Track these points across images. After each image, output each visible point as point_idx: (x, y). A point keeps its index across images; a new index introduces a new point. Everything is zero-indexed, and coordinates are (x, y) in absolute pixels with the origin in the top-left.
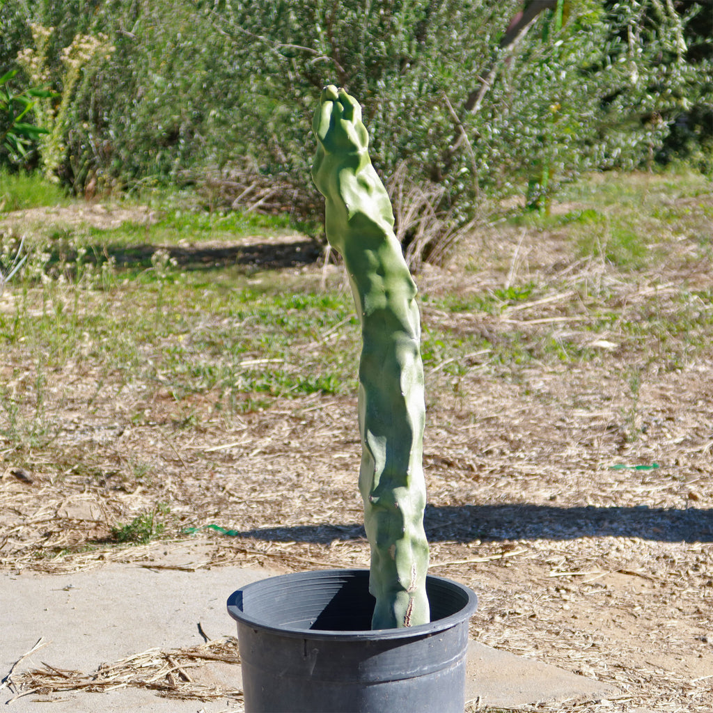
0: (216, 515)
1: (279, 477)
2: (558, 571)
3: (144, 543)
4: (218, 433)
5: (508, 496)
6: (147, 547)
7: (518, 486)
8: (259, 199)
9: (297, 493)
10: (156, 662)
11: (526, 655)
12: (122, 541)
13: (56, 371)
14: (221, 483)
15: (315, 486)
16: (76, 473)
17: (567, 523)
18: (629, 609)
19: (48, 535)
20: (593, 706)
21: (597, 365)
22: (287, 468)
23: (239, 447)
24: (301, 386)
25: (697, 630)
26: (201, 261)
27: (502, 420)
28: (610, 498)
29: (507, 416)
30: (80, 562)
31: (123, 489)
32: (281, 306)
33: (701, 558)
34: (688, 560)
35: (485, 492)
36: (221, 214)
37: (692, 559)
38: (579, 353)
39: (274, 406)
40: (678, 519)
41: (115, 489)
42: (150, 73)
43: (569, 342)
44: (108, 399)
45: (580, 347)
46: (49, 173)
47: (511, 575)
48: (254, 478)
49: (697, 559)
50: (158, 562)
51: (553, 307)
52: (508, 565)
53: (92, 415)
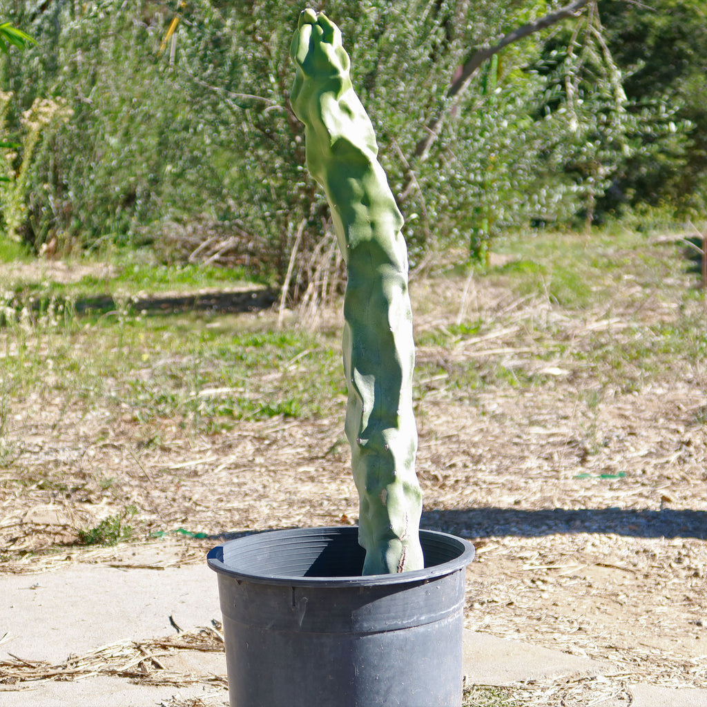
0: (183, 521)
1: (245, 488)
2: (532, 564)
3: (112, 545)
4: (183, 451)
5: (475, 502)
6: (115, 548)
7: (483, 494)
8: (215, 253)
9: (264, 502)
10: (126, 652)
11: (508, 638)
12: (89, 544)
13: (20, 402)
14: (187, 494)
15: (282, 497)
16: (41, 487)
17: (535, 524)
18: (614, 598)
19: (14, 541)
20: (588, 683)
21: (550, 389)
22: (253, 481)
23: (204, 464)
24: (263, 411)
25: (690, 616)
26: (160, 308)
27: (463, 437)
28: (579, 502)
29: (468, 434)
30: (47, 563)
31: (89, 501)
32: (239, 345)
33: (684, 552)
34: (670, 554)
35: (452, 499)
36: (178, 267)
37: (674, 554)
38: (530, 380)
39: (237, 428)
40: (654, 518)
41: (80, 501)
42: (107, 136)
43: (519, 370)
44: (72, 425)
45: (530, 374)
46: (11, 232)
47: (485, 569)
48: (220, 490)
49: (679, 553)
50: (126, 562)
51: (500, 342)
52: (482, 560)
53: (57, 439)
